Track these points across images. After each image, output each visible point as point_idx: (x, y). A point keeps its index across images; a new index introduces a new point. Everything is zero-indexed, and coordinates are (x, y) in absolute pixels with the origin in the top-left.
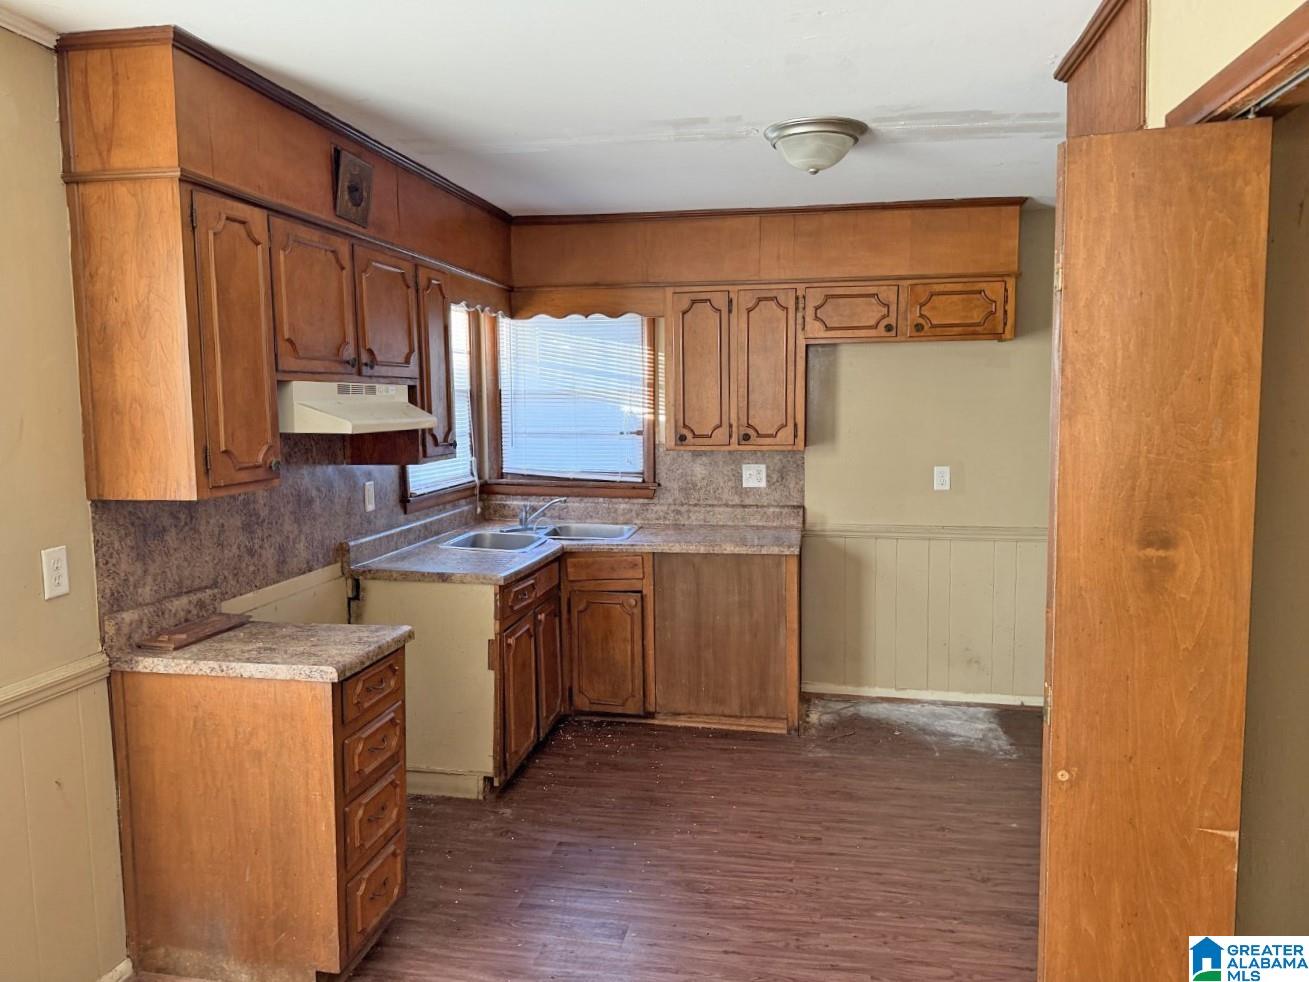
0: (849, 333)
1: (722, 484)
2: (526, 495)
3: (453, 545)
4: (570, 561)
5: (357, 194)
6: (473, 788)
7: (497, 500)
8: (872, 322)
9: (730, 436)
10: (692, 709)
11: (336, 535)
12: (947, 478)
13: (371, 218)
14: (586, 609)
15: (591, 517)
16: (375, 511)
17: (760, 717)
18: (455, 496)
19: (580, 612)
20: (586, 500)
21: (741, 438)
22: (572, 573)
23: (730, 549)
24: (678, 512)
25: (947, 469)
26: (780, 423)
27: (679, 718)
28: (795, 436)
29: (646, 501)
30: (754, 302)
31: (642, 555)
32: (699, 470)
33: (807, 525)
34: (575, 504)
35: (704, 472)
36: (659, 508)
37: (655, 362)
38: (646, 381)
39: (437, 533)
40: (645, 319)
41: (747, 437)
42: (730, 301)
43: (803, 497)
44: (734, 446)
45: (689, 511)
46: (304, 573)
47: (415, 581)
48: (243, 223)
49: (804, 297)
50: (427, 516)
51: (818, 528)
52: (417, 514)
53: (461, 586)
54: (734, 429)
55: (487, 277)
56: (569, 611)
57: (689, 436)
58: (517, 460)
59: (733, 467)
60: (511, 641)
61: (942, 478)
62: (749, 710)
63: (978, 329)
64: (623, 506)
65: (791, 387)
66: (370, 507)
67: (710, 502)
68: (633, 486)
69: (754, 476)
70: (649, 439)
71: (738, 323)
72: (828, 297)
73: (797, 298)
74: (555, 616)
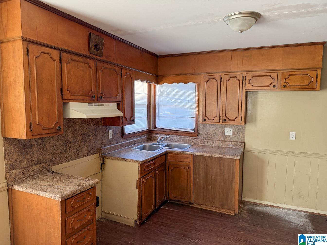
0: (261, 88)
1: (218, 134)
2: (162, 134)
3: (136, 148)
4: (169, 155)
5: (97, 47)
6: (132, 223)
7: (154, 135)
8: (268, 85)
9: (220, 120)
10: (204, 203)
11: (98, 145)
12: (294, 136)
13: (103, 54)
14: (173, 169)
15: (179, 141)
16: (112, 138)
17: (226, 209)
18: (141, 134)
19: (171, 170)
20: (178, 136)
21: (223, 120)
22: (169, 158)
23: (217, 155)
24: (204, 142)
25: (294, 133)
26: (236, 116)
27: (200, 205)
28: (241, 120)
29: (195, 138)
30: (229, 78)
31: (190, 155)
32: (211, 129)
33: (246, 149)
34: (175, 137)
35: (213, 130)
36: (199, 140)
37: (199, 97)
38: (196, 102)
39: (133, 144)
40: (197, 84)
41: (225, 120)
42: (221, 78)
43: (245, 139)
44: (221, 123)
45: (208, 141)
46: (86, 156)
47: (118, 160)
48: (49, 54)
49: (246, 76)
50: (131, 139)
51: (249, 149)
52: (127, 139)
53: (129, 163)
54: (221, 117)
55: (148, 73)
56: (168, 170)
57: (207, 119)
58: (160, 124)
59: (222, 129)
60: (144, 180)
61: (292, 136)
62: (222, 206)
63: (306, 87)
64: (188, 139)
65: (240, 105)
66: (110, 137)
67: (215, 139)
68: (191, 133)
69: (229, 132)
70: (196, 119)
71: (224, 84)
72: (253, 76)
73: (243, 77)
74: (164, 171)
